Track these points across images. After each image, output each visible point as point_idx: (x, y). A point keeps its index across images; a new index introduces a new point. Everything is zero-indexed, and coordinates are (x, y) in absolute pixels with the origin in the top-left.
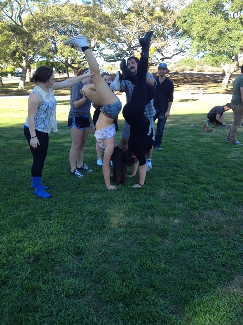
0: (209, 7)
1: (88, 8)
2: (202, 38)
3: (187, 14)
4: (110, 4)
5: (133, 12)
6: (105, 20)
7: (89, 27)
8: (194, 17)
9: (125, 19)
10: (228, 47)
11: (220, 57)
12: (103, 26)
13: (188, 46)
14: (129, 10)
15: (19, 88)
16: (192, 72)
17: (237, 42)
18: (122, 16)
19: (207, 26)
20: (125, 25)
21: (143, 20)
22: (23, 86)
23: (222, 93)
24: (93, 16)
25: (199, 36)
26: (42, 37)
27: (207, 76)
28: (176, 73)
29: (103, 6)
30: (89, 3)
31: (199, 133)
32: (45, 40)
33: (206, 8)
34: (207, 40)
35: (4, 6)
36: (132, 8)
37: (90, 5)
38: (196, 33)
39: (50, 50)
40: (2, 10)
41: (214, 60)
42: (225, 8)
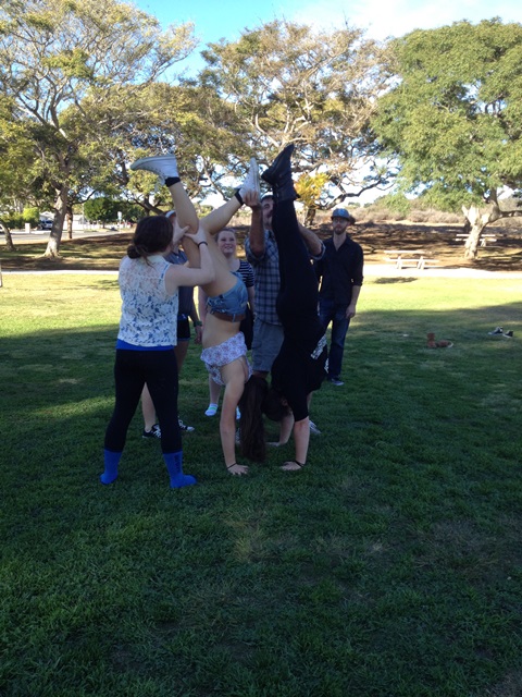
0: (436, 92)
1: (192, 94)
2: (423, 155)
3: (393, 107)
4: (237, 87)
5: (282, 102)
6: (225, 117)
7: (192, 131)
8: (408, 113)
9: (266, 116)
10: (477, 173)
11: (460, 194)
12: (221, 131)
13: (394, 171)
14: (273, 97)
15: (48, 253)
16: (403, 222)
17: (493, 164)
18: (261, 111)
19: (434, 131)
20: (265, 128)
21: (303, 118)
22: (55, 251)
23: (466, 266)
24: (202, 110)
25: (417, 152)
26: (98, 150)
27: (434, 232)
28: (370, 224)
29: (221, 89)
30: (194, 83)
31: (420, 351)
32: (103, 158)
33: (431, 94)
34: (433, 158)
35: (22, 89)
36: (280, 95)
37: (196, 88)
38: (410, 145)
39: (112, 178)
40: (18, 95)
41: (447, 199)
42: (468, 94)
